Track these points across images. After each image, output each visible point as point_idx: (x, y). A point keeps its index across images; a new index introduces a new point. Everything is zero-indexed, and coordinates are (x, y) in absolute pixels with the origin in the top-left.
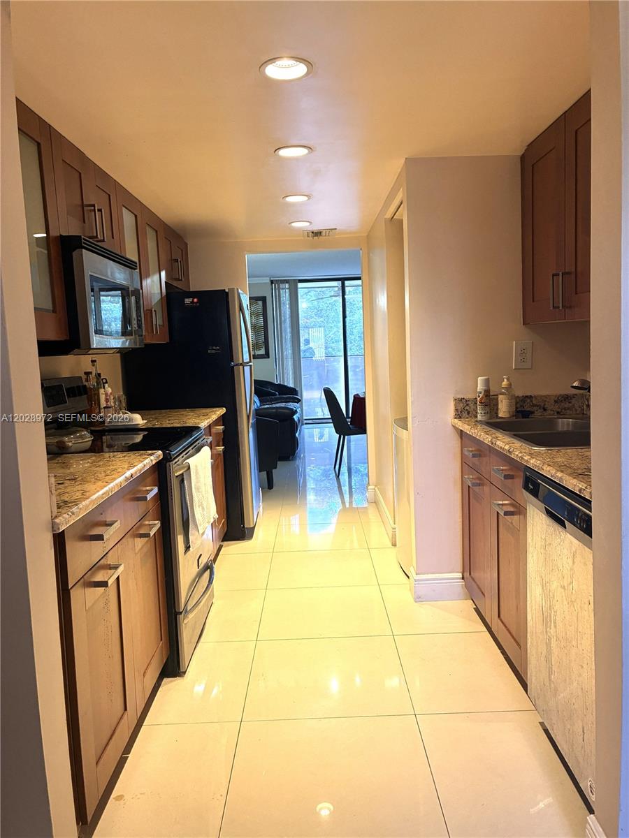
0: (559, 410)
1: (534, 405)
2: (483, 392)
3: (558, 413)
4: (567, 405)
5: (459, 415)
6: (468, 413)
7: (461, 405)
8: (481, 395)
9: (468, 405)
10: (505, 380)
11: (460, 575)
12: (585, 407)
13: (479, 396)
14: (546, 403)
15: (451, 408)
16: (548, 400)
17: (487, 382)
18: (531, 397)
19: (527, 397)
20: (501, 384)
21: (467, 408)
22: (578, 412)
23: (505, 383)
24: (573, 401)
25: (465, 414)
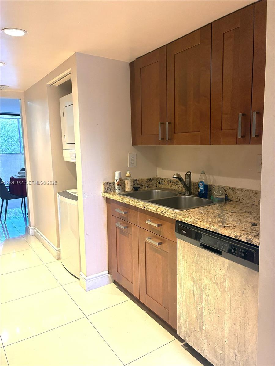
0: (148, 185)
1: (138, 184)
2: (119, 179)
3: (147, 187)
4: (151, 183)
5: (106, 191)
6: (111, 189)
7: (107, 186)
8: (118, 181)
9: (110, 186)
10: (128, 173)
11: (107, 272)
12: (157, 183)
13: (117, 181)
14: (143, 183)
15: (102, 187)
16: (143, 181)
17: (120, 174)
18: (137, 180)
19: (135, 180)
20: (126, 175)
21: (110, 187)
22: (155, 186)
23: (128, 174)
24: (153, 181)
25: (109, 190)
